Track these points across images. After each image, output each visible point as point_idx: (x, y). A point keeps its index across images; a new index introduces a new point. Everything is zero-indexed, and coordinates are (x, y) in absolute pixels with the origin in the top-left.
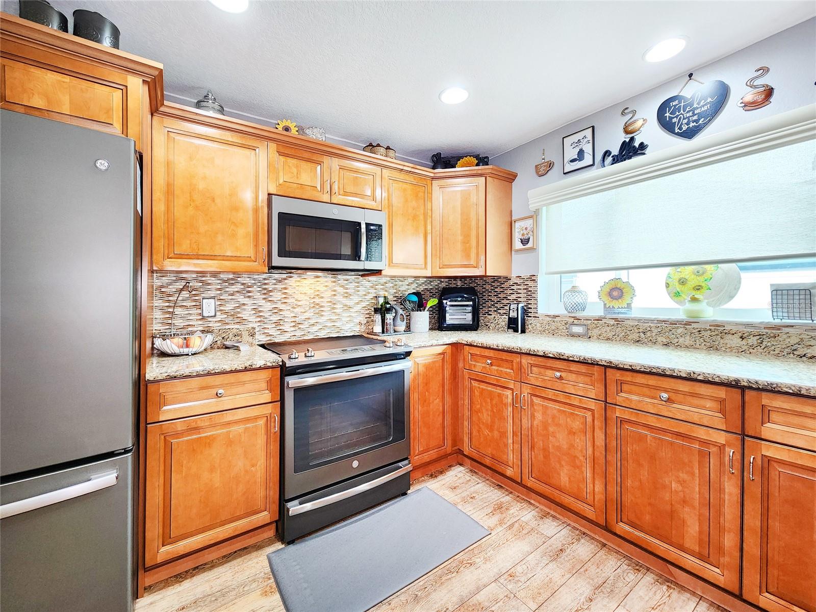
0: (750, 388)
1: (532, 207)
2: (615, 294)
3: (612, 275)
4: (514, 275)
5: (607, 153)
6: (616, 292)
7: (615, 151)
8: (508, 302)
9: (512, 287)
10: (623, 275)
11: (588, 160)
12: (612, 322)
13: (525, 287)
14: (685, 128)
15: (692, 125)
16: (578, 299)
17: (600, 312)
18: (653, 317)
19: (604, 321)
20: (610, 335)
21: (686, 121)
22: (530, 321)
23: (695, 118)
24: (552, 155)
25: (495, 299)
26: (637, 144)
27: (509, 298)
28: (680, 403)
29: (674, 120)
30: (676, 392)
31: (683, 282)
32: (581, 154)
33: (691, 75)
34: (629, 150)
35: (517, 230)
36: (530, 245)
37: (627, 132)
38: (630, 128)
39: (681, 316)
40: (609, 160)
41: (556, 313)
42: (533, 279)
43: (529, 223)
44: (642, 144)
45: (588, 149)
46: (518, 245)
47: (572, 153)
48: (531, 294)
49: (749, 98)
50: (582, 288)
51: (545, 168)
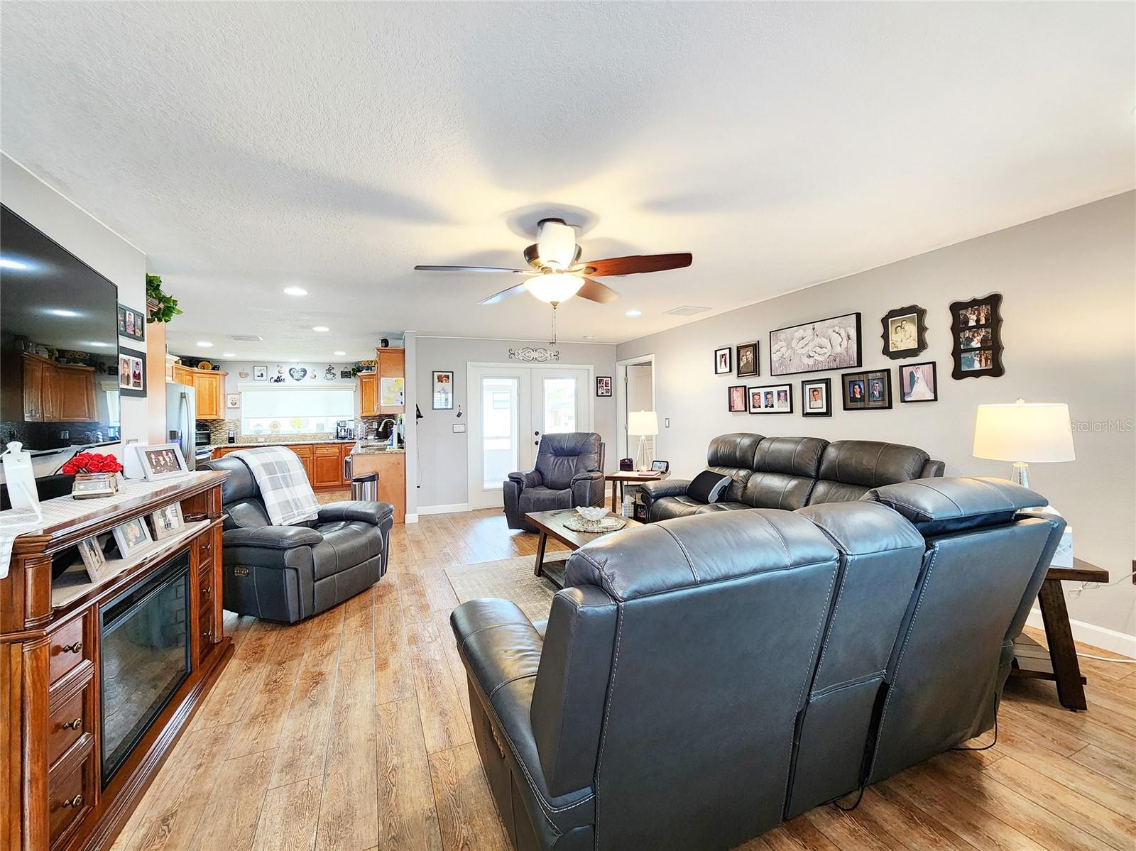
1: (240, 391)
3: (272, 420)
4: (227, 418)
6: (275, 426)
9: (225, 424)
10: (276, 419)
11: (264, 378)
13: (234, 423)
16: (260, 428)
17: (270, 433)
19: (271, 436)
21: (296, 376)
22: (240, 436)
23: (299, 376)
24: (248, 370)
27: (226, 428)
29: (293, 375)
31: (295, 422)
32: (262, 375)
33: (298, 363)
35: (229, 398)
36: (236, 405)
42: (239, 420)
43: (236, 397)
45: (265, 374)
46: (230, 406)
47: (257, 373)
48: (237, 427)
49: (311, 375)
50: (261, 424)
51: (243, 375)
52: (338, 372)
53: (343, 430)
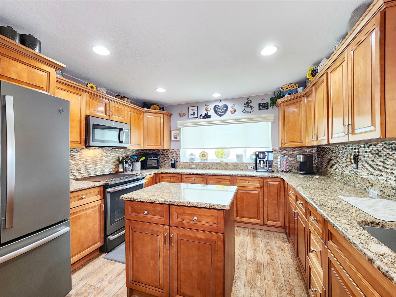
0: (234, 176)
1: (179, 127)
2: (203, 155)
3: (202, 150)
4: (171, 149)
5: (201, 115)
6: (204, 155)
7: (203, 115)
8: (169, 158)
9: (171, 153)
10: (205, 150)
11: (196, 116)
12: (203, 164)
13: (176, 153)
14: (220, 114)
15: (221, 113)
16: (193, 157)
17: (200, 161)
18: (213, 162)
19: (201, 163)
20: (203, 167)
21: (220, 112)
22: (178, 164)
23: (222, 112)
24: (184, 111)
25: (164, 157)
26: (209, 115)
27: (169, 157)
28: (222, 181)
29: (217, 111)
30: (221, 179)
31: (219, 152)
32: (194, 114)
33: (221, 101)
34: (207, 116)
35: (172, 134)
36: (177, 139)
37: (206, 111)
38: (207, 110)
39: (219, 161)
40: (202, 117)
41: (187, 162)
42: (179, 150)
43: (177, 132)
44: (210, 115)
45: (196, 112)
46: (173, 139)
47: (191, 112)
48: (178, 155)
49: (232, 111)
50: (194, 154)
51: (182, 115)
52: (255, 105)
53: (262, 162)
